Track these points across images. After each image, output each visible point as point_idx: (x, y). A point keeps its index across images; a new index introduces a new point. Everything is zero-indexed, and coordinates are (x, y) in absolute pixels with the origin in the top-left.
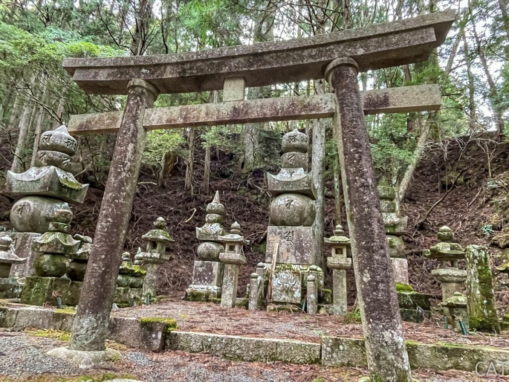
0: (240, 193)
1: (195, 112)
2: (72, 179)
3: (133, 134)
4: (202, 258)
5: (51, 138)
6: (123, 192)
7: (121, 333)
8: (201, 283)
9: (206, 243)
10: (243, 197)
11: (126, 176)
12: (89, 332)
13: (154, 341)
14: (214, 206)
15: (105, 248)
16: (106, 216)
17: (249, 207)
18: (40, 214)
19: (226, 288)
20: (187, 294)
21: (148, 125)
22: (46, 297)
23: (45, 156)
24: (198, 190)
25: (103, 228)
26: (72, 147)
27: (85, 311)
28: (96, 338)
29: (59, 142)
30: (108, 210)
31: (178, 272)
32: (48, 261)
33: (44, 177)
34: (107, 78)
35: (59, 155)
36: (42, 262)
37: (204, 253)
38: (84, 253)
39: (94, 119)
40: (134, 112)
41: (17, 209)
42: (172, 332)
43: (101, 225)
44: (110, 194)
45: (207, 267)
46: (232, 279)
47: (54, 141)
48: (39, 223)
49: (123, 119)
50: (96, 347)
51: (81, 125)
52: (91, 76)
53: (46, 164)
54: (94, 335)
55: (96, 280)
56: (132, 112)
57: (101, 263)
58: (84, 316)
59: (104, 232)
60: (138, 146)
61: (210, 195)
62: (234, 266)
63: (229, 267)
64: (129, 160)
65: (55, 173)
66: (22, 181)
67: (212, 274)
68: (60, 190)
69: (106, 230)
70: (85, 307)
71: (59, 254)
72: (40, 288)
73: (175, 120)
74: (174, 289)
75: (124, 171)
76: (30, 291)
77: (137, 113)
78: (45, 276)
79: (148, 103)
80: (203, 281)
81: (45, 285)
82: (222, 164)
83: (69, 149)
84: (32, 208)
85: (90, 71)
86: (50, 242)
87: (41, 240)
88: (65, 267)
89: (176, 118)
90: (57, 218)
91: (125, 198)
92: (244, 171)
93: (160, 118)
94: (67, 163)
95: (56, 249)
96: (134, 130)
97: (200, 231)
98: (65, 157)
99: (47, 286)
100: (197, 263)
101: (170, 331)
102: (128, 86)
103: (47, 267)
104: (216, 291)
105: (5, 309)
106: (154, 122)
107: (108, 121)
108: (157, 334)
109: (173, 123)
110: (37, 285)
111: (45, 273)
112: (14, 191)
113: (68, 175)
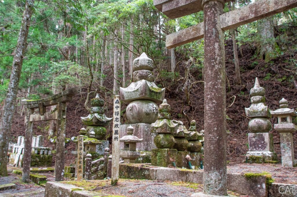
0: (267, 79)
1: (264, 5)
2: (155, 86)
3: (216, 35)
4: (254, 130)
5: (139, 62)
6: (219, 79)
7: (231, 184)
8: (256, 149)
9: (255, 119)
10: (270, 82)
11: (218, 67)
12: (217, 182)
13: (260, 190)
14: (256, 90)
15: (215, 123)
16: (211, 99)
17: (277, 89)
18: (142, 111)
19: (284, 152)
20: (247, 158)
21: (225, 27)
22: (166, 161)
23: (138, 74)
24: (232, 82)
25: (211, 108)
26: (151, 65)
27: (211, 168)
28: (222, 187)
29: (144, 63)
30: (211, 94)
31: (232, 144)
32: (163, 138)
33: (140, 87)
34: (186, 2)
35: (146, 72)
36: (159, 139)
37: (254, 127)
38: (181, 132)
39: (183, 33)
40: (213, 20)
41: (129, 110)
42: (273, 183)
43: (209, 106)
44: (211, 83)
45: (259, 137)
46: (289, 144)
47: (141, 64)
48: (143, 117)
49: (205, 27)
50: (223, 193)
51: (175, 40)
52: (174, 6)
53: (139, 79)
54: (221, 185)
55: (214, 146)
56: (211, 20)
57: (215, 134)
58: (211, 171)
59: (212, 111)
60: (221, 44)
61: (242, 84)
62: (289, 134)
63: (284, 135)
64: (218, 56)
65: (146, 84)
66: (129, 92)
67: (264, 142)
68: (150, 94)
69: (213, 109)
70: (210, 165)
71: (168, 133)
72: (161, 156)
73: (247, 17)
74: (232, 156)
75: (216, 64)
76: (156, 158)
77: (215, 20)
78: (163, 148)
79: (220, 11)
80: (257, 148)
81: (164, 153)
82: (247, 59)
83: (150, 67)
84: (137, 108)
85: (172, 2)
86: (162, 126)
87: (155, 125)
88: (173, 142)
89: (248, 15)
90: (162, 110)
91: (221, 84)
92: (267, 61)
93: (234, 19)
94: (151, 76)
95: (166, 130)
96: (216, 32)
97: (248, 111)
98: (149, 72)
99: (166, 154)
100: (250, 135)
101: (271, 183)
102: (203, 3)
103: (163, 142)
104: (270, 155)
105: (148, 169)
106: (230, 23)
107: (193, 32)
108: (261, 185)
109: (245, 19)
110: (159, 154)
111: (162, 146)
112: (126, 99)
113: (152, 84)
